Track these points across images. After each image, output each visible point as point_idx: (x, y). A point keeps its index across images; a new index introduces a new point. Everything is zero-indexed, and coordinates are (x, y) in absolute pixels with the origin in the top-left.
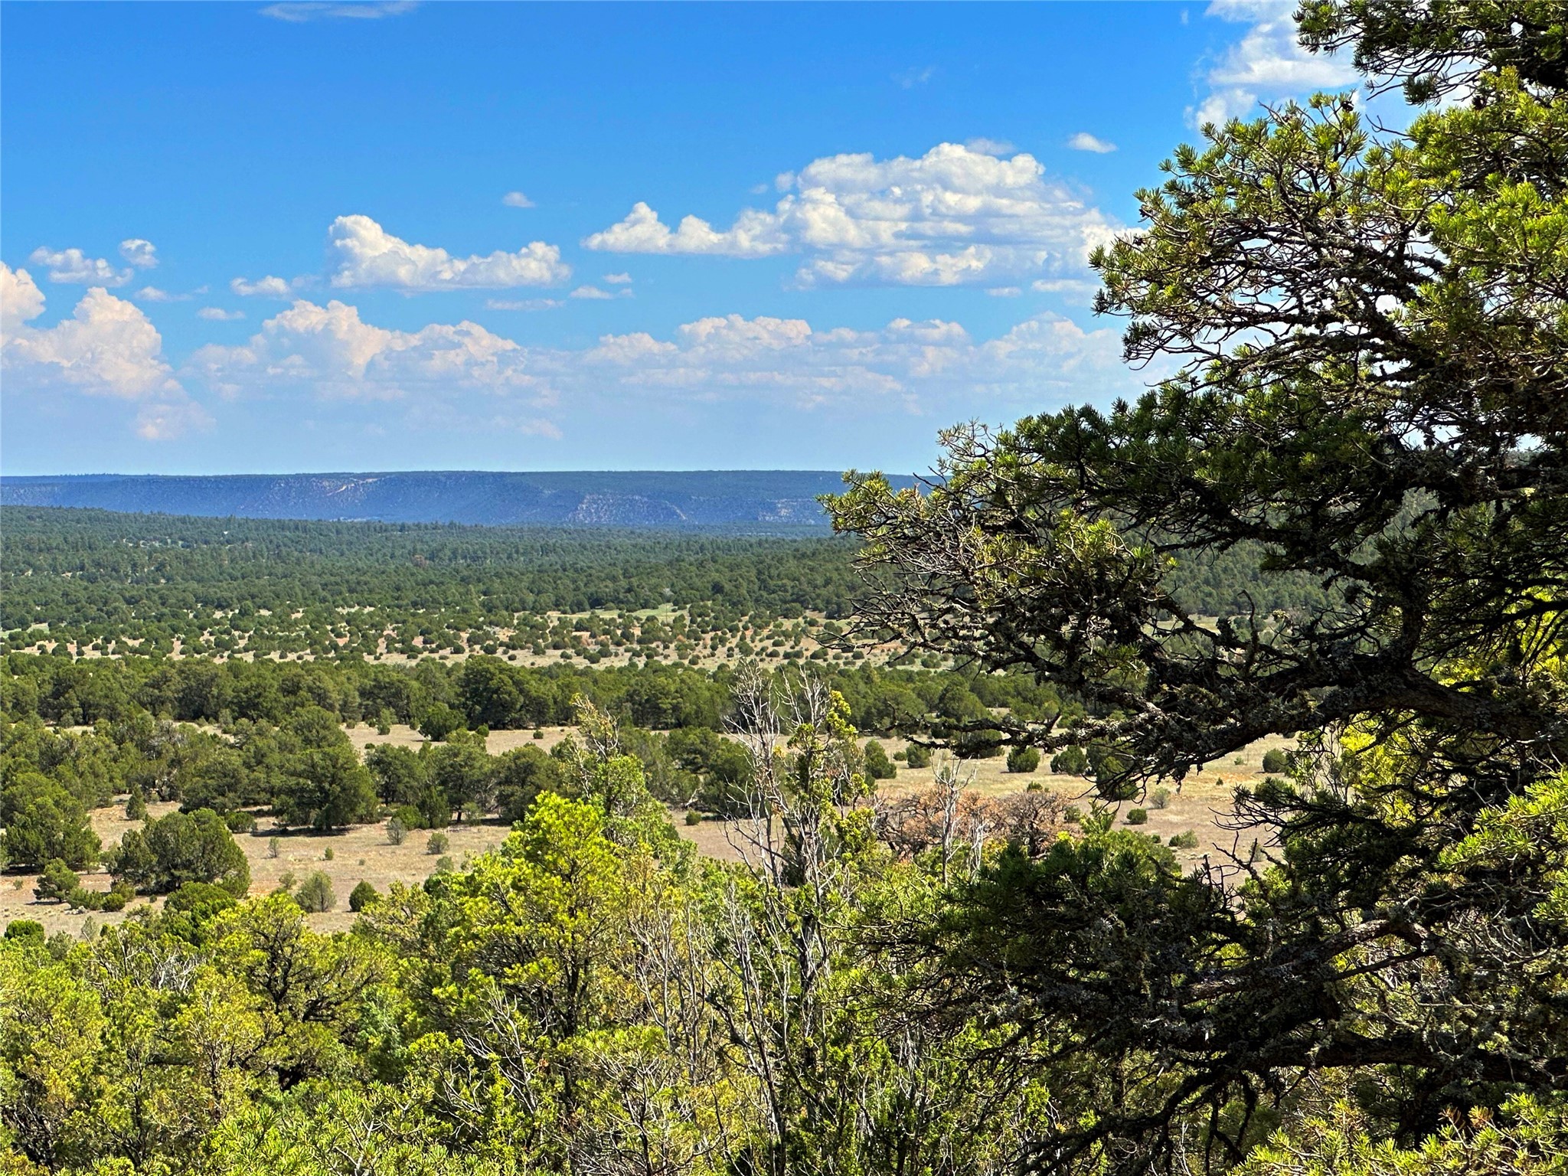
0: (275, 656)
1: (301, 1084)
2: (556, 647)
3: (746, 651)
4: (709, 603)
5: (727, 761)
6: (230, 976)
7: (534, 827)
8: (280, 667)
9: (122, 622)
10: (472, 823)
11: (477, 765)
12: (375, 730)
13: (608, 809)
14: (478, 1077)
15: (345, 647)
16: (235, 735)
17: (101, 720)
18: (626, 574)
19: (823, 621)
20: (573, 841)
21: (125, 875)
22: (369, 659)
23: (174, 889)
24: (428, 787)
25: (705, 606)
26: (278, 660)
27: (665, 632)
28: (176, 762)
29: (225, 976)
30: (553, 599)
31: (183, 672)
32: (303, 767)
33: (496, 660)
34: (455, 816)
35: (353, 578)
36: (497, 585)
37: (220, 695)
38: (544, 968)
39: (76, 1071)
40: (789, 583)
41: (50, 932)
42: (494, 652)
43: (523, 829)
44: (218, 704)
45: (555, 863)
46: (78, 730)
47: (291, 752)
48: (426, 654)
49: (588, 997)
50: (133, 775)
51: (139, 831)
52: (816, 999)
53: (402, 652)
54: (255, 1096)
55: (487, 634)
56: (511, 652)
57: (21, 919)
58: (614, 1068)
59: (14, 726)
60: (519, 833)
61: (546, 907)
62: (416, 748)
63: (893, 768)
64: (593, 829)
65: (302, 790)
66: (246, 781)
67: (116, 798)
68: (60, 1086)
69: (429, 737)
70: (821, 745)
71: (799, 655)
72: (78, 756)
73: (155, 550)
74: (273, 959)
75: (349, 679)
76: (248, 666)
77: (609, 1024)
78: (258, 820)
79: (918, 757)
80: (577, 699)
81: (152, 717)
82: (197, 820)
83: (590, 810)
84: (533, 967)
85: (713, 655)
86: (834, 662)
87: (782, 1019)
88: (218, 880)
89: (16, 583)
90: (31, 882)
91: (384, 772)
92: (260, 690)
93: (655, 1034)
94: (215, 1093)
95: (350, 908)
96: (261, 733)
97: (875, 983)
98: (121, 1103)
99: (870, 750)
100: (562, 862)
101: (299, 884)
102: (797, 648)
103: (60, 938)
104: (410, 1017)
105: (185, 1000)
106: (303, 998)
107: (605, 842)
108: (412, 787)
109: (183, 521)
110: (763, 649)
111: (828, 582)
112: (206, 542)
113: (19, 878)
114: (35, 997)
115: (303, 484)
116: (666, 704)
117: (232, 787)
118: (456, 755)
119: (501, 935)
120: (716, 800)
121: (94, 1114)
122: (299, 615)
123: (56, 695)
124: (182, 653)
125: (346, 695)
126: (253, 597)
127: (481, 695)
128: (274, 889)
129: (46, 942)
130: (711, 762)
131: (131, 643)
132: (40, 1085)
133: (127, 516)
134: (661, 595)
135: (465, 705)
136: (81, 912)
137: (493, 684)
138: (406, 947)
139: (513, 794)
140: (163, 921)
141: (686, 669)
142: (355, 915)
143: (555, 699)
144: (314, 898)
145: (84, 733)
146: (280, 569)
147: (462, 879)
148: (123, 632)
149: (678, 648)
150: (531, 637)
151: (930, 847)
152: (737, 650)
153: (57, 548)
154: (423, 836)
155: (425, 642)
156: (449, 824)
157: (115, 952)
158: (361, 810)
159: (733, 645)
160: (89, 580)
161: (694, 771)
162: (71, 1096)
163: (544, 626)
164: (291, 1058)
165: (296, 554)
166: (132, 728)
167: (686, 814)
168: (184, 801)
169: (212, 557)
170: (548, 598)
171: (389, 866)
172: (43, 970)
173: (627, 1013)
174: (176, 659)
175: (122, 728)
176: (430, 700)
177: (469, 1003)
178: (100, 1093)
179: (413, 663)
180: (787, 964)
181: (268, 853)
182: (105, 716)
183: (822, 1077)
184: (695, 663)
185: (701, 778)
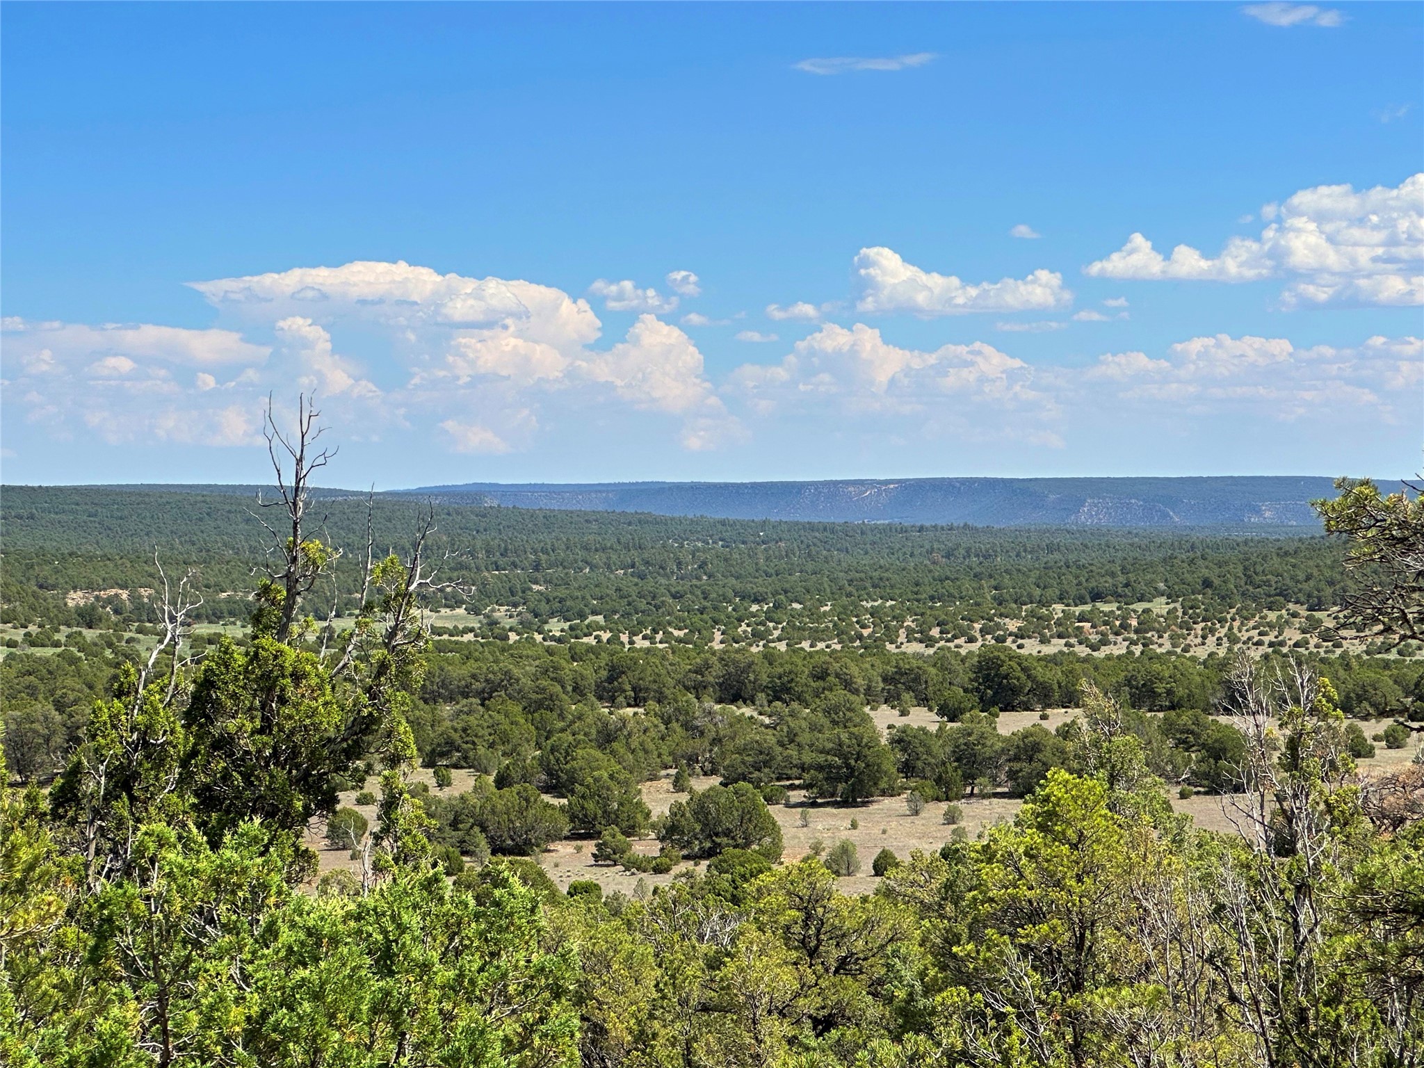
0: (805, 645)
1: (833, 1031)
2: (1060, 636)
3: (1233, 639)
4: (1200, 597)
5: (1216, 741)
6: (769, 934)
7: (1044, 800)
8: (811, 655)
9: (669, 614)
10: (984, 796)
11: (989, 743)
12: (896, 712)
13: (1112, 784)
14: (995, 1029)
15: (869, 636)
16: (770, 716)
17: (651, 702)
18: (1124, 571)
19: (1304, 613)
20: (1080, 813)
21: (672, 841)
22: (890, 647)
23: (716, 854)
24: (944, 763)
25: (1196, 599)
26: (808, 649)
27: (1159, 622)
28: (717, 741)
29: (764, 933)
30: (1058, 593)
31: (723, 659)
32: (831, 745)
33: (1006, 648)
34: (968, 790)
35: (876, 574)
36: (1007, 580)
37: (756, 680)
38: (1053, 929)
39: (633, 1015)
40: (1273, 579)
41: (607, 891)
42: (1004, 641)
43: (1034, 802)
44: (754, 689)
45: (1063, 832)
46: (630, 711)
47: (820, 732)
48: (942, 643)
49: (1094, 956)
50: (679, 753)
51: (684, 802)
52: (1310, 962)
53: (921, 642)
54: (791, 1041)
55: (998, 625)
56: (1020, 641)
57: (582, 880)
58: (1120, 1022)
59: (574, 707)
60: (1031, 805)
61: (1055, 874)
62: (933, 728)
63: (1372, 748)
64: (1099, 803)
65: (830, 766)
66: (780, 758)
67: (663, 772)
68: (619, 1029)
69: (945, 719)
70: (1309, 726)
71: (1282, 644)
72: (630, 735)
73: (698, 550)
74: (807, 918)
75: (872, 666)
76: (781, 655)
77: (1113, 981)
78: (791, 793)
79: (1396, 739)
80: (1084, 685)
81: (696, 700)
82: (736, 793)
83: (1096, 784)
84: (1045, 928)
85: (1203, 644)
86: (1315, 650)
87: (1277, 980)
88: (755, 847)
89: (575, 579)
90: (590, 847)
91: (904, 750)
92: (793, 676)
93: (1160, 992)
94: (757, 1039)
95: (873, 872)
96: (792, 714)
97: (1368, 950)
98: (673, 1045)
99: (1351, 729)
100: (1070, 832)
101: (827, 850)
102: (1280, 638)
103: (616, 897)
104: (932, 973)
105: (728, 954)
106: (833, 954)
107: (1110, 814)
108: (929, 764)
109: (723, 523)
110: (1249, 639)
111: (1308, 579)
112: (744, 543)
113: (579, 843)
114: (596, 950)
115: (832, 490)
116: (1160, 688)
117: (766, 764)
118: (970, 735)
119: (1014, 898)
120: (1206, 775)
121: (650, 1055)
122: (827, 608)
123: (611, 680)
124: (722, 642)
125: (870, 681)
126: (786, 592)
127: (993, 681)
128: (804, 855)
129: (603, 900)
130: (1201, 741)
131: (676, 633)
132: (602, 1028)
133: (672, 519)
134: (1156, 589)
135: (977, 690)
136: (633, 874)
137: (1004, 670)
138: (925, 909)
139: (1021, 770)
140: (705, 883)
141: (1178, 657)
142: (878, 879)
143: (1059, 683)
144: (842, 862)
145: (635, 714)
146: (810, 566)
147: (979, 848)
148: (669, 624)
149: (1171, 638)
150: (1037, 627)
151: (1408, 822)
152: (1225, 639)
153: (611, 548)
154: (939, 808)
155: (941, 632)
156: (963, 797)
157: (665, 910)
158: (883, 785)
159: (1222, 635)
160: (639, 577)
161: (1187, 750)
162: (630, 1038)
163: (1049, 618)
164: (823, 1008)
165: (825, 552)
166: (677, 709)
167: (1179, 789)
168: (723, 776)
169: (749, 555)
170: (1052, 592)
171: (909, 835)
172: (602, 925)
173: (1131, 972)
174: (716, 648)
175: (669, 710)
176: (946, 685)
177: (985, 960)
178: (655, 1036)
179: (931, 651)
180: (1280, 929)
181: (799, 823)
182: (654, 698)
183: (1315, 1035)
184: (1187, 651)
185: (1193, 756)
